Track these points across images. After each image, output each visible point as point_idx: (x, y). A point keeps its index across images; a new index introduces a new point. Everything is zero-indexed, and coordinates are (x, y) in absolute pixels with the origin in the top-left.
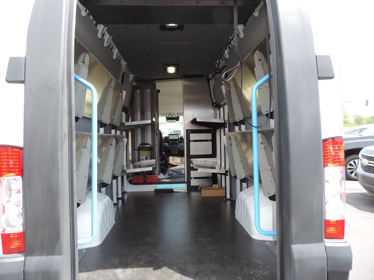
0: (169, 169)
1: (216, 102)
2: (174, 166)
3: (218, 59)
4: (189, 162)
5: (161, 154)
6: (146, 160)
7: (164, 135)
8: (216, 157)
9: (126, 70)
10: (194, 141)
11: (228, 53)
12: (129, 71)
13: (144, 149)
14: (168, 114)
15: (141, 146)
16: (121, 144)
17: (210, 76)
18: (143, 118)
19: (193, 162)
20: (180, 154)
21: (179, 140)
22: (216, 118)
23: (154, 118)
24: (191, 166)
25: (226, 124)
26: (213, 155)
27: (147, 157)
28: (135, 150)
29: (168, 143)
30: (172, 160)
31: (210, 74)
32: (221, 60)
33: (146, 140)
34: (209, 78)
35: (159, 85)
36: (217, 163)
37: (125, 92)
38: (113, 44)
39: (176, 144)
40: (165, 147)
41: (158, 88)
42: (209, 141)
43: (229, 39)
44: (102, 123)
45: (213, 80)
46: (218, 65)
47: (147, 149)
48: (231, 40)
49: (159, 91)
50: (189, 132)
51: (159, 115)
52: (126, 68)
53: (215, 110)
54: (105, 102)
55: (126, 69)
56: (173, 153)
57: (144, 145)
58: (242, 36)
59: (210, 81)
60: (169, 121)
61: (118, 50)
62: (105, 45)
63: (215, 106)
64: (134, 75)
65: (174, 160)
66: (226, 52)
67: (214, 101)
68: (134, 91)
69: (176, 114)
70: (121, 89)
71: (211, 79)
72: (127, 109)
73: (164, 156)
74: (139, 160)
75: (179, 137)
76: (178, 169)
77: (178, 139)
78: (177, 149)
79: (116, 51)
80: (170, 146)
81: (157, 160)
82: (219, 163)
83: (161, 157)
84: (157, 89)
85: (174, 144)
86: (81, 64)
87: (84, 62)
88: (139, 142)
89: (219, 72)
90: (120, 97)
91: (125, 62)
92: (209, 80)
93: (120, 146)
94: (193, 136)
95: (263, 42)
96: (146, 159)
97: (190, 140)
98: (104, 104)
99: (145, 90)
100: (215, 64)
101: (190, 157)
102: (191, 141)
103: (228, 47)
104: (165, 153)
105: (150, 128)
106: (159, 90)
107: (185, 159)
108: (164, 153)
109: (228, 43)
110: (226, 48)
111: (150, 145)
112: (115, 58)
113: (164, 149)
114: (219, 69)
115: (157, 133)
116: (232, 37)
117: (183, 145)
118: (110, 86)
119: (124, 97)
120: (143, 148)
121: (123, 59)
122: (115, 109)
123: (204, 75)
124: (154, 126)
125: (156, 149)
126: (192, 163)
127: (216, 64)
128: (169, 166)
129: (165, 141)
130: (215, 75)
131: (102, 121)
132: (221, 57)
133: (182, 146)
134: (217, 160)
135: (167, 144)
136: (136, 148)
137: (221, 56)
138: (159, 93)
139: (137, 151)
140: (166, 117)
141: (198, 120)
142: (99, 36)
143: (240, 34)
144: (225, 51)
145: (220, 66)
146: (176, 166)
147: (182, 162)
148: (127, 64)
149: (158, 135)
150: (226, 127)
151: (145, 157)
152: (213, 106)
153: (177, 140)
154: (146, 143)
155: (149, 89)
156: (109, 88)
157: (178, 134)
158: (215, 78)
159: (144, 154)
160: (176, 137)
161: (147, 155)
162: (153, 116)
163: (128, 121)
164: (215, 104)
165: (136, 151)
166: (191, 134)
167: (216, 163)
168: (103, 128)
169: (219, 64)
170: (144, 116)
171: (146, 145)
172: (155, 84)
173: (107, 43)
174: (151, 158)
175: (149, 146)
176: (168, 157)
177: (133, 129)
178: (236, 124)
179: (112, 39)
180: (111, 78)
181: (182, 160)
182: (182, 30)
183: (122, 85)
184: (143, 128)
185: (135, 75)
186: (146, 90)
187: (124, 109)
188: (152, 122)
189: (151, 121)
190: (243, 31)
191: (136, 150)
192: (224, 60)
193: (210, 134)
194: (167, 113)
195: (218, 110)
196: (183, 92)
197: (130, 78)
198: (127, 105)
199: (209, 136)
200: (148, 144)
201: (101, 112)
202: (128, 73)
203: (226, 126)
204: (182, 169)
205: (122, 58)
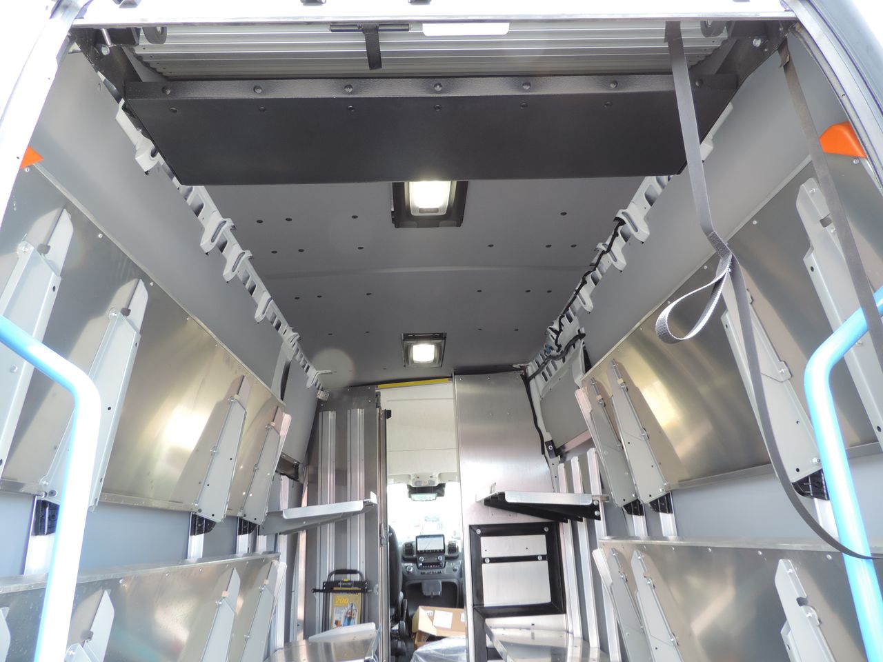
0: (419, 650)
1: (552, 441)
2: (432, 638)
3: (559, 317)
4: (481, 632)
5: (393, 601)
6: (349, 624)
7: (402, 540)
8: (565, 612)
9: (297, 357)
10: (493, 560)
11: (591, 296)
12: (304, 360)
13: (343, 586)
14: (412, 478)
15: (333, 578)
16: (267, 582)
17: (531, 369)
18: (340, 498)
19: (493, 630)
20: (452, 597)
21: (447, 554)
22: (555, 488)
23: (372, 495)
24: (489, 643)
25: (597, 508)
26: (556, 606)
27: (351, 614)
28: (315, 591)
29: (415, 561)
30: (429, 619)
31: (529, 364)
32: (565, 320)
33: (348, 560)
34: (526, 374)
35: (389, 398)
36: (568, 632)
37: (287, 418)
38: (255, 278)
39: (438, 564)
40: (405, 578)
41: (384, 405)
42: (540, 558)
43: (596, 250)
44: (201, 519)
45: (539, 378)
46: (558, 333)
47: (350, 586)
48: (604, 253)
49: (388, 414)
50: (479, 531)
51: (388, 480)
52: (298, 350)
53: (551, 463)
54: (215, 448)
55: (296, 355)
56: (427, 594)
57: (344, 575)
58: (643, 233)
59: (532, 383)
60: (415, 496)
61: (270, 297)
62: (228, 274)
63: (549, 451)
64: (320, 372)
65: (432, 618)
66: (585, 292)
67: (547, 437)
68: (320, 413)
69: (437, 476)
70: (275, 407)
71: (534, 376)
72: (297, 466)
73: (403, 605)
74: (326, 626)
75: (447, 544)
76: (445, 651)
77: (444, 551)
78: (440, 582)
79: (263, 298)
80: (421, 571)
81: (380, 624)
82: (578, 632)
83: (394, 610)
84: (383, 409)
85: (432, 564)
86: (118, 315)
87: (126, 312)
88: (328, 565)
89: (559, 353)
90: (272, 432)
91: (292, 334)
92: (527, 380)
93: (261, 591)
94: (490, 546)
95: (755, 222)
96: (349, 620)
97: (483, 556)
98: (213, 454)
99: (349, 411)
100: (546, 334)
101: (483, 613)
102: (483, 561)
103: (589, 279)
104: (404, 597)
105: (360, 523)
106: (390, 411)
107: (467, 615)
108: (401, 595)
109: (592, 265)
110: (584, 282)
111: (361, 575)
112: (261, 319)
113: (403, 585)
114: (560, 346)
115: (381, 538)
116: (608, 243)
117: (457, 567)
118: (236, 397)
119: (284, 432)
120: (340, 584)
121: (287, 325)
122: (254, 471)
123: (515, 366)
124: (374, 515)
125: (378, 586)
126: (491, 636)
127: (550, 331)
128: (419, 641)
129: (406, 557)
130: (545, 363)
131: (200, 511)
132: (567, 309)
133: (455, 570)
134: (571, 621)
135: (411, 564)
136: (319, 586)
137: (567, 305)
138: (387, 420)
139: (322, 594)
140: (409, 487)
141: (510, 499)
142: (206, 244)
143: (636, 230)
144: (581, 292)
145: (564, 338)
146: (440, 638)
147: (457, 626)
148: (298, 336)
149: (384, 541)
150: (598, 518)
151: (344, 612)
152: (543, 452)
153: (441, 552)
154: (348, 568)
155: (361, 408)
156: (230, 403)
157: (443, 536)
158: (547, 373)
159: (342, 604)
160: (436, 545)
161: (349, 606)
162: (370, 486)
163: (299, 504)
164: (551, 447)
165: (318, 593)
166: (484, 540)
167: (565, 633)
168: (202, 536)
169: (561, 330)
170: (346, 485)
171: (348, 576)
172: (378, 395)
173: (233, 270)
174: (363, 620)
175: (356, 578)
176: (416, 608)
177: (313, 527)
178: (635, 507)
179: (250, 259)
180: (240, 374)
181: (456, 619)
182: (459, 224)
183: (282, 398)
184: (341, 522)
185: (323, 372)
186: (353, 410)
187: (286, 467)
188: (368, 505)
189: (364, 502)
190: (648, 219)
191: (319, 591)
192: (575, 319)
193: (542, 538)
194: (410, 476)
195: (562, 465)
196: (456, 415)
197: (308, 378)
198: (296, 455)
199: (537, 544)
200: (355, 572)
201: (200, 483)
202: (303, 367)
203: (596, 513)
204: (457, 650)
205: (283, 321)
